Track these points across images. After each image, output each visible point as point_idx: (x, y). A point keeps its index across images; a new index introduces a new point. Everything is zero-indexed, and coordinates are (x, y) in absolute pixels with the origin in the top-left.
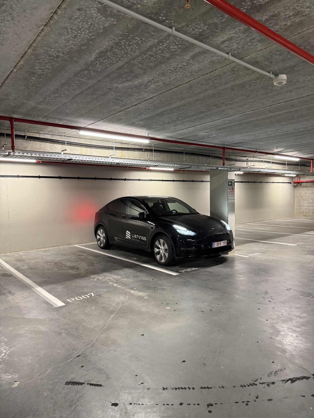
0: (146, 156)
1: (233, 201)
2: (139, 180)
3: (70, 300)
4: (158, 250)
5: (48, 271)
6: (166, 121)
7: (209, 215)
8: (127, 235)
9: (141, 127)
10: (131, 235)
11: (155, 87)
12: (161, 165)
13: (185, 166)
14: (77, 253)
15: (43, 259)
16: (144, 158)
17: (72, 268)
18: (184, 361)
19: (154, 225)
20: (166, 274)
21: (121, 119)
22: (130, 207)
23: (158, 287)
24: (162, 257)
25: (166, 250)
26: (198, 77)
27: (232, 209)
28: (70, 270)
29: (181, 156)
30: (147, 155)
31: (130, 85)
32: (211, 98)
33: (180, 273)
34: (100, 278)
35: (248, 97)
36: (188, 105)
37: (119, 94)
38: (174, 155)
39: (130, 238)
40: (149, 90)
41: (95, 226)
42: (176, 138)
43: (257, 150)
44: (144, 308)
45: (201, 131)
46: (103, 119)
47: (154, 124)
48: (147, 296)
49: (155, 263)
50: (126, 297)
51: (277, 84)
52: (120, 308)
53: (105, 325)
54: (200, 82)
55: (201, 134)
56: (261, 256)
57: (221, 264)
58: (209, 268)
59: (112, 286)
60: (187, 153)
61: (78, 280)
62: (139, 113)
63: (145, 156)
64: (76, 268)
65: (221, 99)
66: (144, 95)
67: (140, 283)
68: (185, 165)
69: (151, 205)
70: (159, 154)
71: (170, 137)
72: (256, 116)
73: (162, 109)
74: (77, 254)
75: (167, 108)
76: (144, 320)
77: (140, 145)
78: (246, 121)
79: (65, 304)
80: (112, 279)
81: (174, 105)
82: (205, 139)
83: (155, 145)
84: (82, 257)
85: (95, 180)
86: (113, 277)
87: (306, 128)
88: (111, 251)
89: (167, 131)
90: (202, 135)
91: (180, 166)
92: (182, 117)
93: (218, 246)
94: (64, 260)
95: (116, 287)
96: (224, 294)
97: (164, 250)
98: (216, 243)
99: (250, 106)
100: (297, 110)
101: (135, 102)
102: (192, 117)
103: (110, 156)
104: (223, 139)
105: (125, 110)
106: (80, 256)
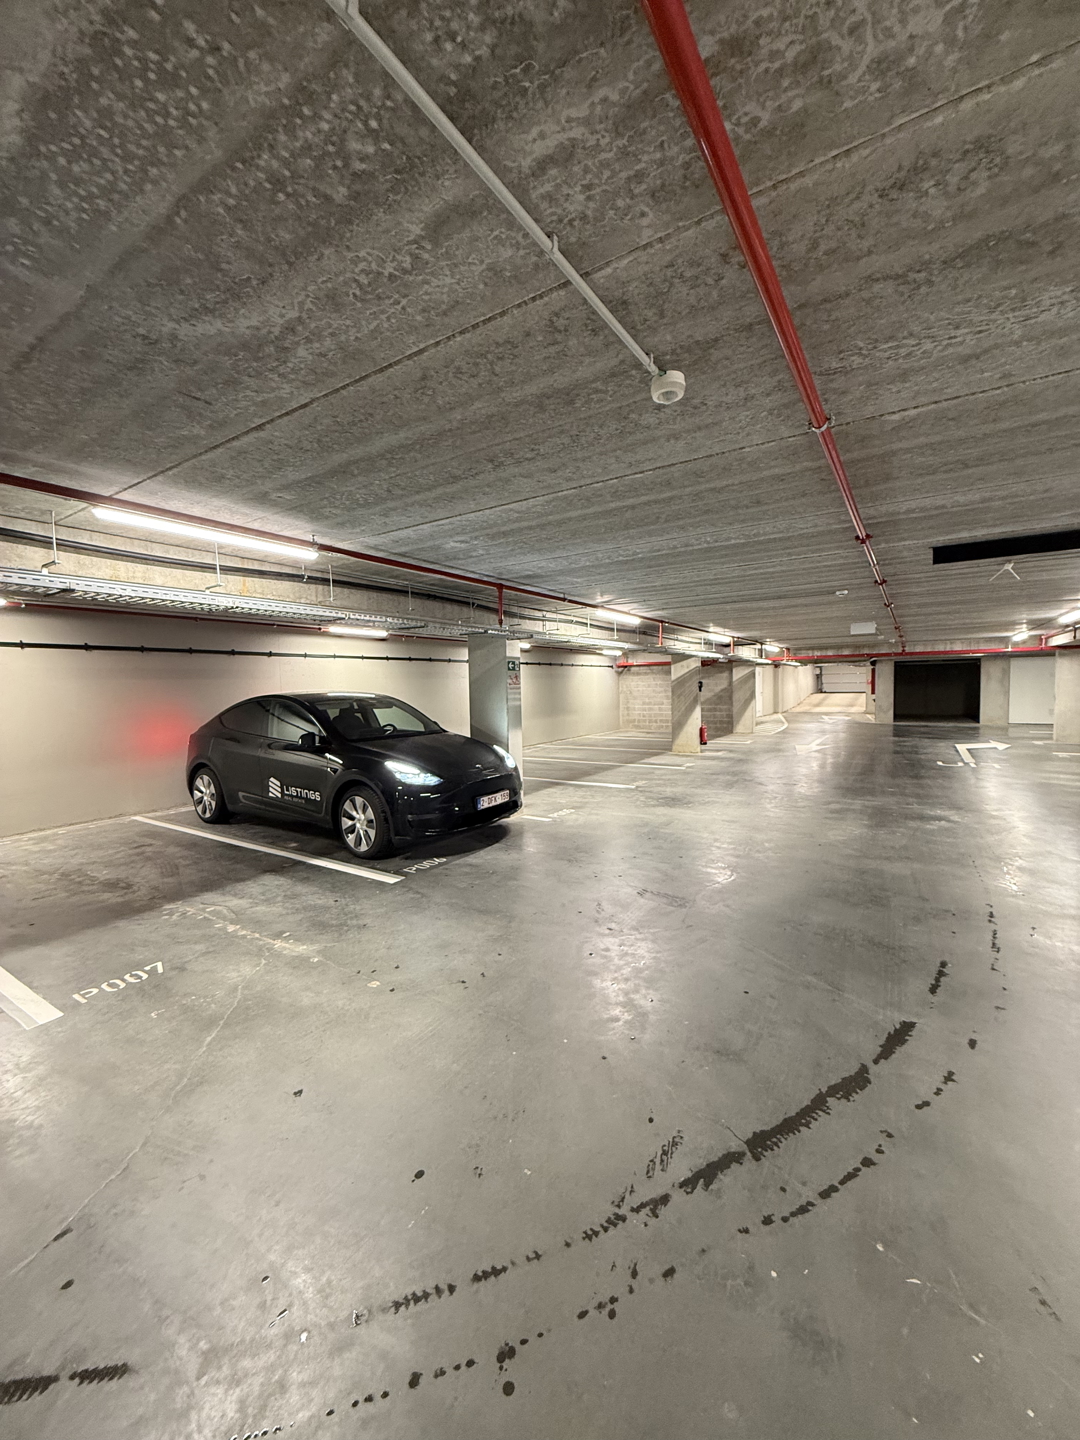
0: (314, 594)
1: (518, 703)
2: (305, 656)
3: (83, 996)
4: (350, 823)
5: (34, 904)
6: (358, 496)
7: (469, 736)
8: (271, 789)
9: (290, 509)
10: (282, 787)
11: (311, 357)
12: (352, 617)
13: (413, 624)
14: (137, 839)
15: (27, 864)
16: (307, 599)
17: (111, 885)
18: (420, 1175)
19: (341, 762)
20: (371, 883)
21: (223, 477)
22: (279, 718)
23: (349, 922)
24: (361, 839)
25: (370, 821)
26: (449, 338)
27: (516, 718)
28: (104, 892)
29: (402, 598)
30: (317, 592)
31: (220, 333)
32: (479, 431)
33: (405, 874)
34: (191, 910)
35: (574, 442)
36: (418, 447)
37: (189, 371)
38: (385, 596)
39: (279, 795)
40: (292, 369)
41: (188, 767)
42: (387, 551)
43: (566, 596)
44: (308, 993)
45: (451, 536)
46: (162, 472)
47: (325, 502)
48: (319, 952)
49: (343, 854)
50: (258, 965)
51: (661, 397)
52: (238, 1002)
53: (181, 1076)
54: (453, 361)
55: (451, 544)
56: (574, 816)
57: (497, 842)
58: (471, 856)
59: (221, 933)
60: (417, 594)
61: (122, 924)
62: (274, 460)
63: (311, 595)
64: (124, 885)
65: (506, 439)
66: (279, 388)
67: (302, 916)
68: (412, 619)
69: (333, 713)
70: (346, 591)
71: (372, 548)
72: (583, 504)
73: (345, 455)
74: (135, 842)
75: (358, 452)
76: (306, 1035)
77: (295, 564)
78: (558, 517)
79: (62, 1014)
80: (225, 911)
81: (378, 445)
82: (459, 559)
83: (336, 567)
84: (149, 849)
85: (189, 654)
86: (227, 904)
87: (675, 547)
88: (233, 829)
89: (363, 528)
90: (453, 548)
91: (401, 621)
92: (403, 489)
93: (491, 805)
94: (94, 863)
95: (234, 935)
96: (510, 922)
97: (365, 823)
98: (486, 798)
99: (574, 473)
100: (671, 498)
101: (255, 415)
102: (429, 490)
103: (208, 588)
104: (500, 565)
105: (228, 445)
106: (143, 848)
